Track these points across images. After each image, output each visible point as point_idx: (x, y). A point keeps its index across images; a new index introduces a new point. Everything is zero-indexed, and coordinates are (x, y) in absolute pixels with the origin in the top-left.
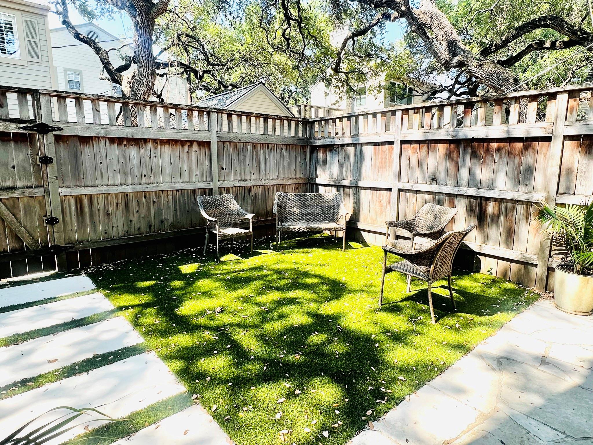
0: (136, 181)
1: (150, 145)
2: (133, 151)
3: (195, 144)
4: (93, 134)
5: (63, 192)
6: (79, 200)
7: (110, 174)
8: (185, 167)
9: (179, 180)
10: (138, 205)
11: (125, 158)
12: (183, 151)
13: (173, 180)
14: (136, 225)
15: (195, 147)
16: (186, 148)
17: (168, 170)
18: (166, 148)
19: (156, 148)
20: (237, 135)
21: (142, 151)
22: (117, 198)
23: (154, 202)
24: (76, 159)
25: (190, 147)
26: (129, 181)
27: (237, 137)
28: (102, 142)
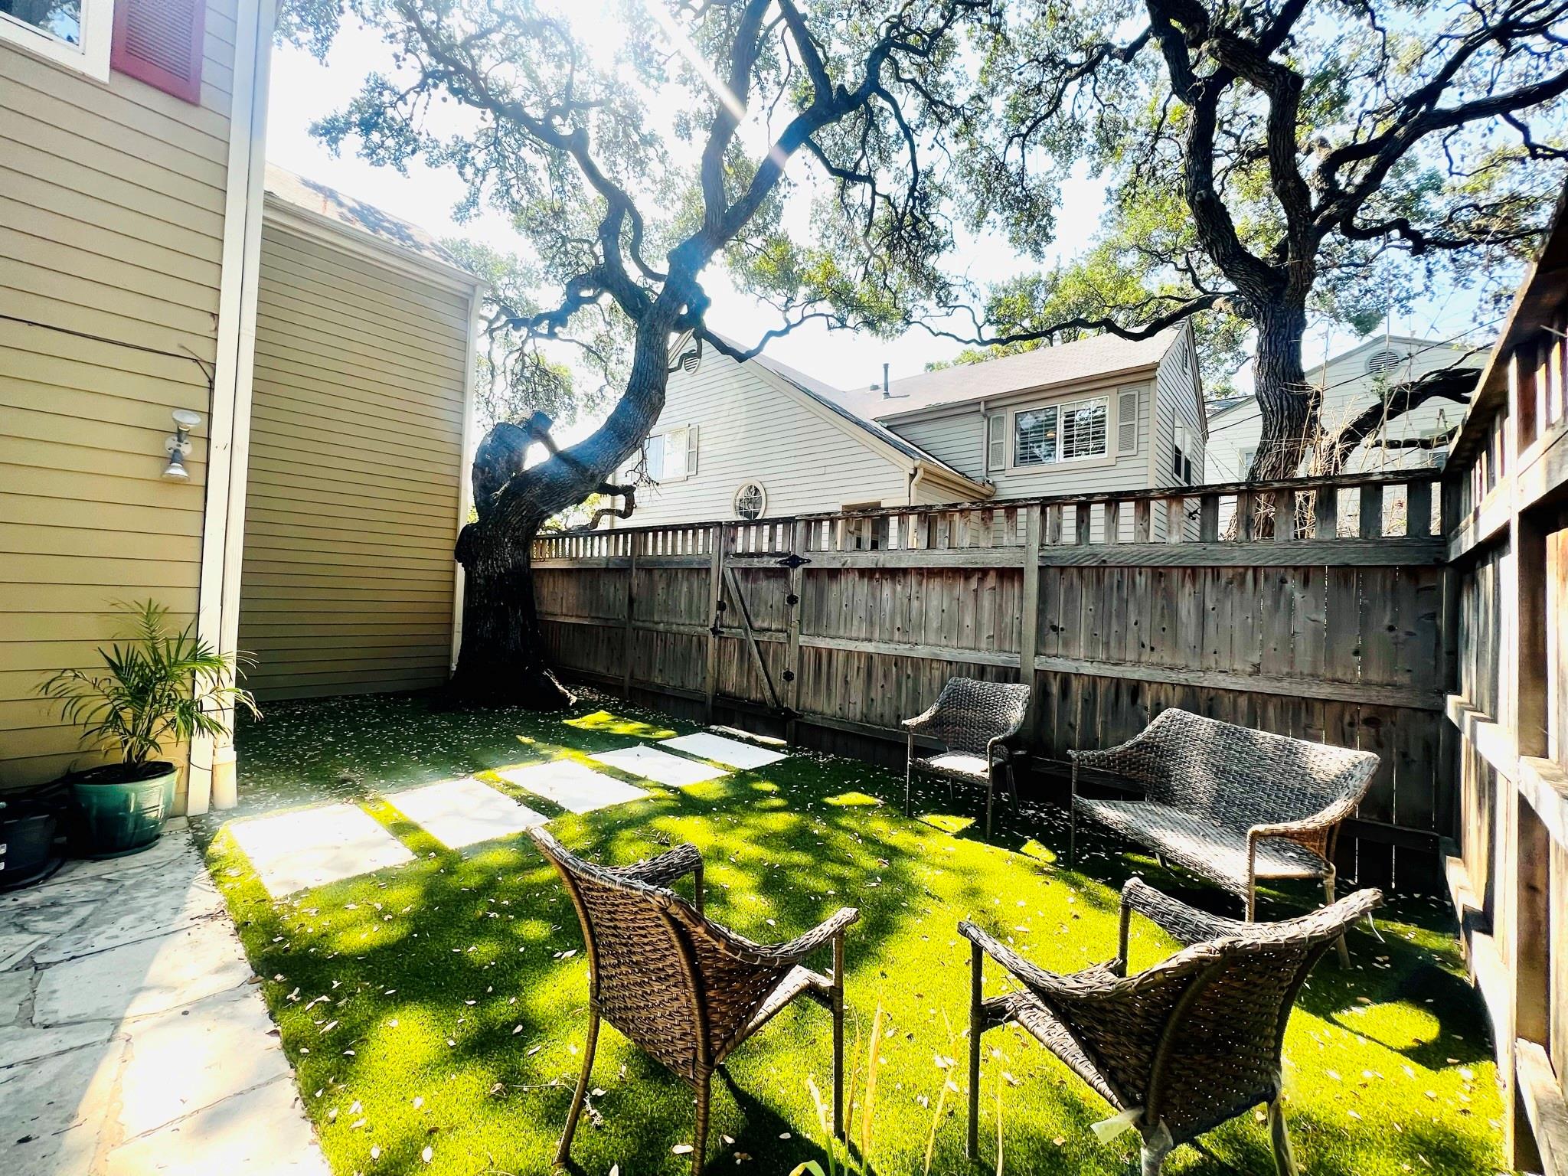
0: (886, 636)
1: (913, 580)
2: (886, 589)
3: (992, 574)
4: (839, 566)
5: (803, 640)
6: (818, 651)
7: (855, 623)
8: (968, 620)
9: (954, 643)
10: (885, 676)
11: (874, 598)
12: (966, 589)
13: (944, 642)
14: (878, 708)
15: (991, 581)
16: (974, 583)
17: (935, 625)
18: (936, 584)
19: (920, 584)
20: (1097, 550)
21: (899, 588)
22: (859, 660)
23: (908, 677)
24: (821, 596)
25: (981, 580)
26: (876, 636)
27: (1095, 555)
28: (851, 576)
